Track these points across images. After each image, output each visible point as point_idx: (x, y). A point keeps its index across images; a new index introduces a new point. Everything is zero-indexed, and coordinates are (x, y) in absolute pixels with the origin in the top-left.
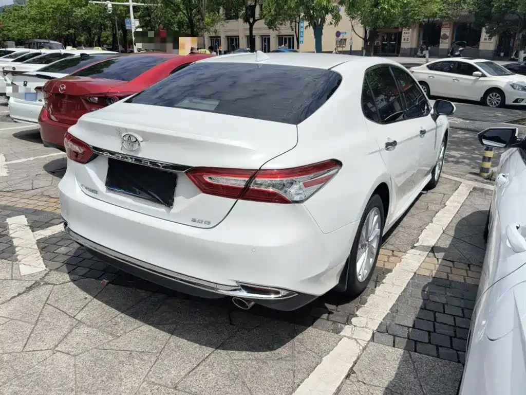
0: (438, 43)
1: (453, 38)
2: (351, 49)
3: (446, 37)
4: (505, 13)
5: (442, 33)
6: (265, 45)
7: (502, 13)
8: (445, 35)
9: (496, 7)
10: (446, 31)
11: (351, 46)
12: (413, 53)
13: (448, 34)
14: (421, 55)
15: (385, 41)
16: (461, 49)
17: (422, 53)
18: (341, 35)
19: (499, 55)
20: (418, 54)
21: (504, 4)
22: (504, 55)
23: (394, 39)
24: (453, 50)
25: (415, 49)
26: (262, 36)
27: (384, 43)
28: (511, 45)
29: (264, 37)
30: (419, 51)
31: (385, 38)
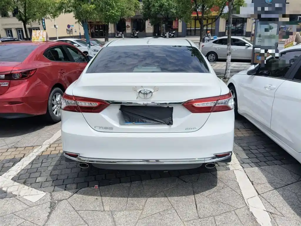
0: (125, 30)
1: (132, 27)
2: (80, 34)
3: (128, 27)
4: (157, 14)
5: (126, 25)
6: (20, 35)
7: (156, 14)
8: (128, 25)
9: (153, 11)
10: (128, 24)
11: (80, 33)
12: (113, 35)
13: (129, 25)
14: (117, 37)
15: (97, 30)
16: (137, 33)
17: (118, 36)
18: (71, 27)
19: (156, 35)
20: (116, 36)
21: (157, 10)
22: (158, 35)
23: (102, 28)
24: (133, 33)
25: (114, 33)
26: (16, 29)
27: (96, 31)
28: (160, 30)
29: (18, 29)
30: (116, 35)
31: (96, 28)
